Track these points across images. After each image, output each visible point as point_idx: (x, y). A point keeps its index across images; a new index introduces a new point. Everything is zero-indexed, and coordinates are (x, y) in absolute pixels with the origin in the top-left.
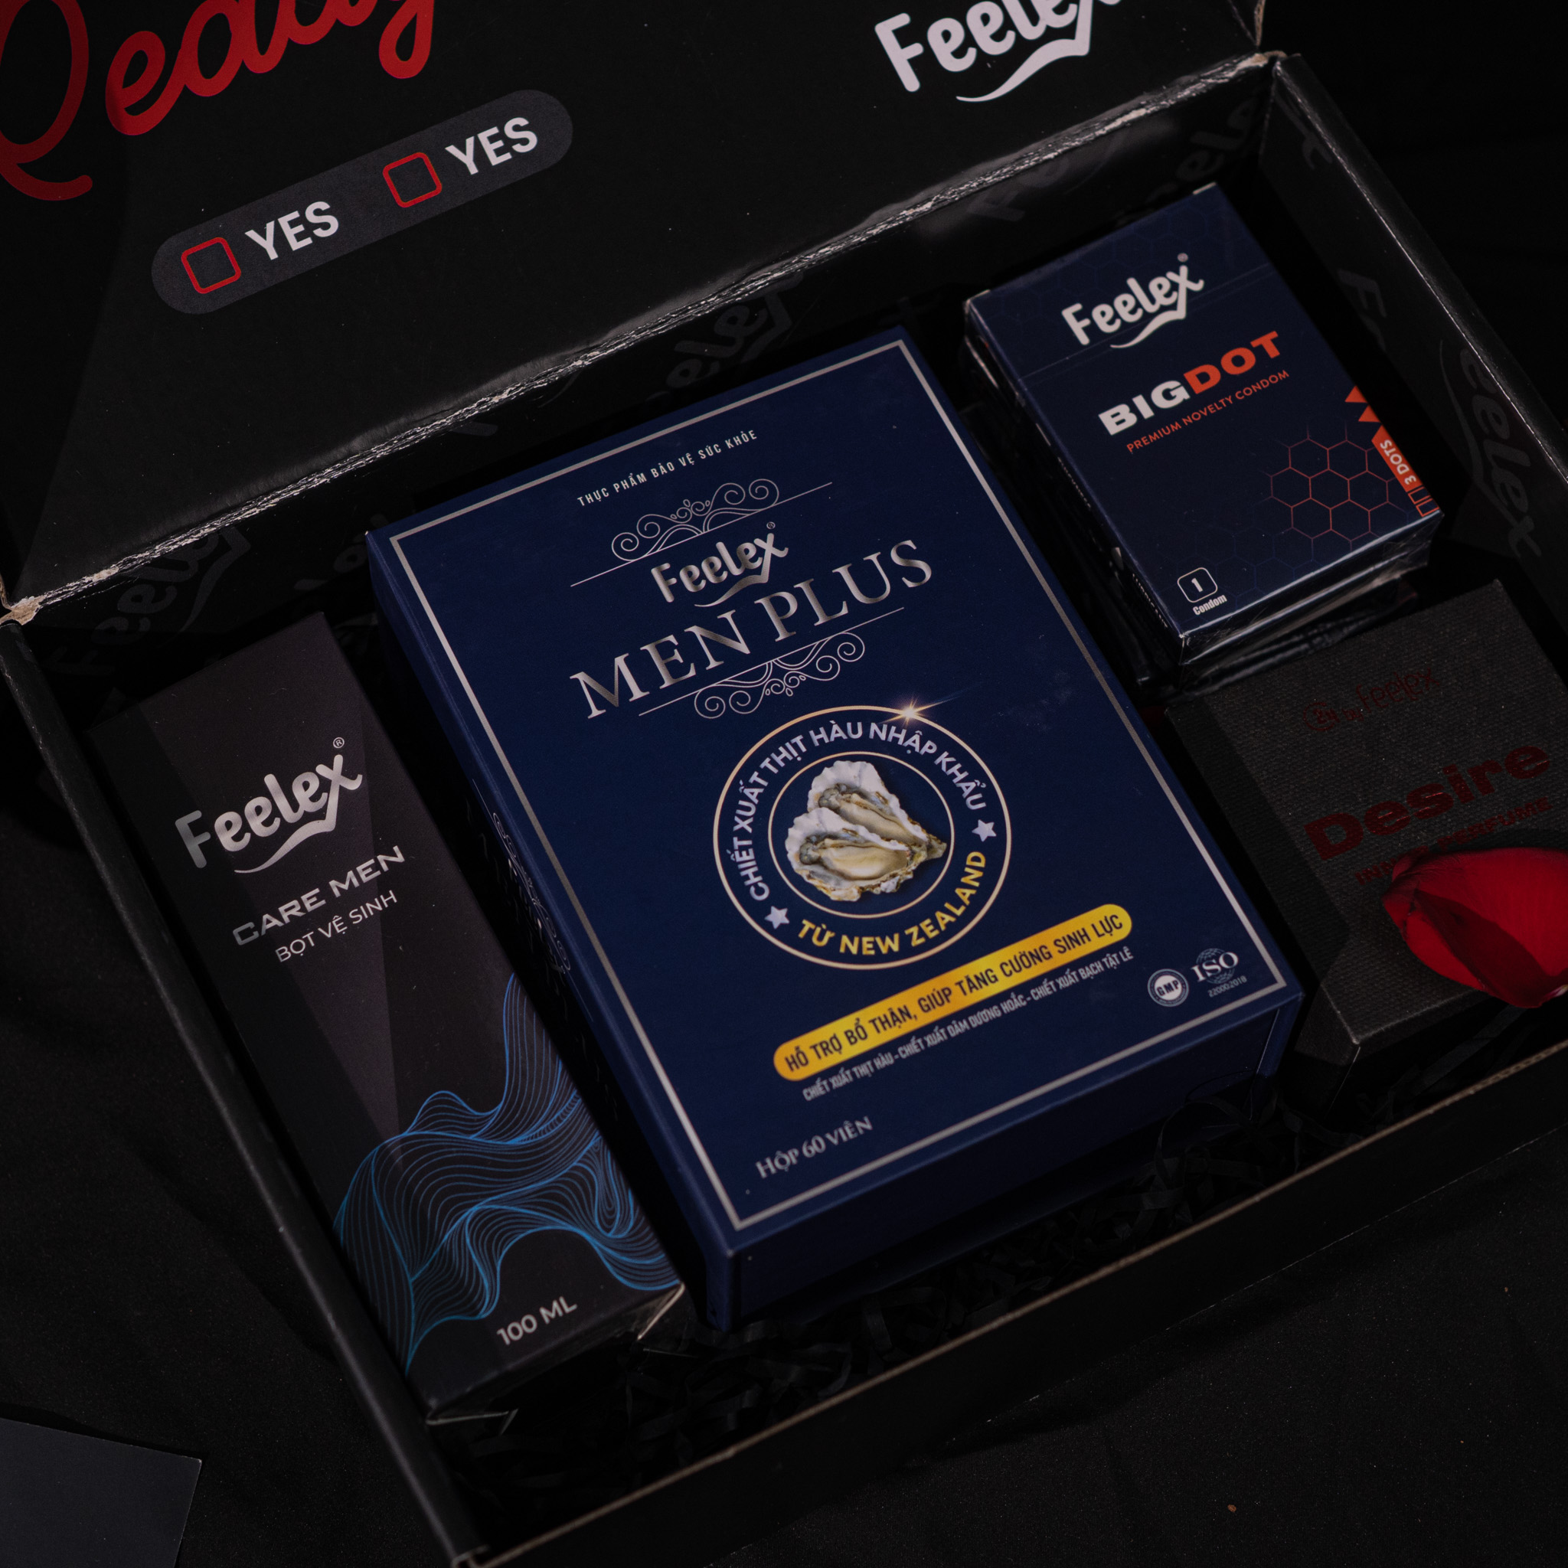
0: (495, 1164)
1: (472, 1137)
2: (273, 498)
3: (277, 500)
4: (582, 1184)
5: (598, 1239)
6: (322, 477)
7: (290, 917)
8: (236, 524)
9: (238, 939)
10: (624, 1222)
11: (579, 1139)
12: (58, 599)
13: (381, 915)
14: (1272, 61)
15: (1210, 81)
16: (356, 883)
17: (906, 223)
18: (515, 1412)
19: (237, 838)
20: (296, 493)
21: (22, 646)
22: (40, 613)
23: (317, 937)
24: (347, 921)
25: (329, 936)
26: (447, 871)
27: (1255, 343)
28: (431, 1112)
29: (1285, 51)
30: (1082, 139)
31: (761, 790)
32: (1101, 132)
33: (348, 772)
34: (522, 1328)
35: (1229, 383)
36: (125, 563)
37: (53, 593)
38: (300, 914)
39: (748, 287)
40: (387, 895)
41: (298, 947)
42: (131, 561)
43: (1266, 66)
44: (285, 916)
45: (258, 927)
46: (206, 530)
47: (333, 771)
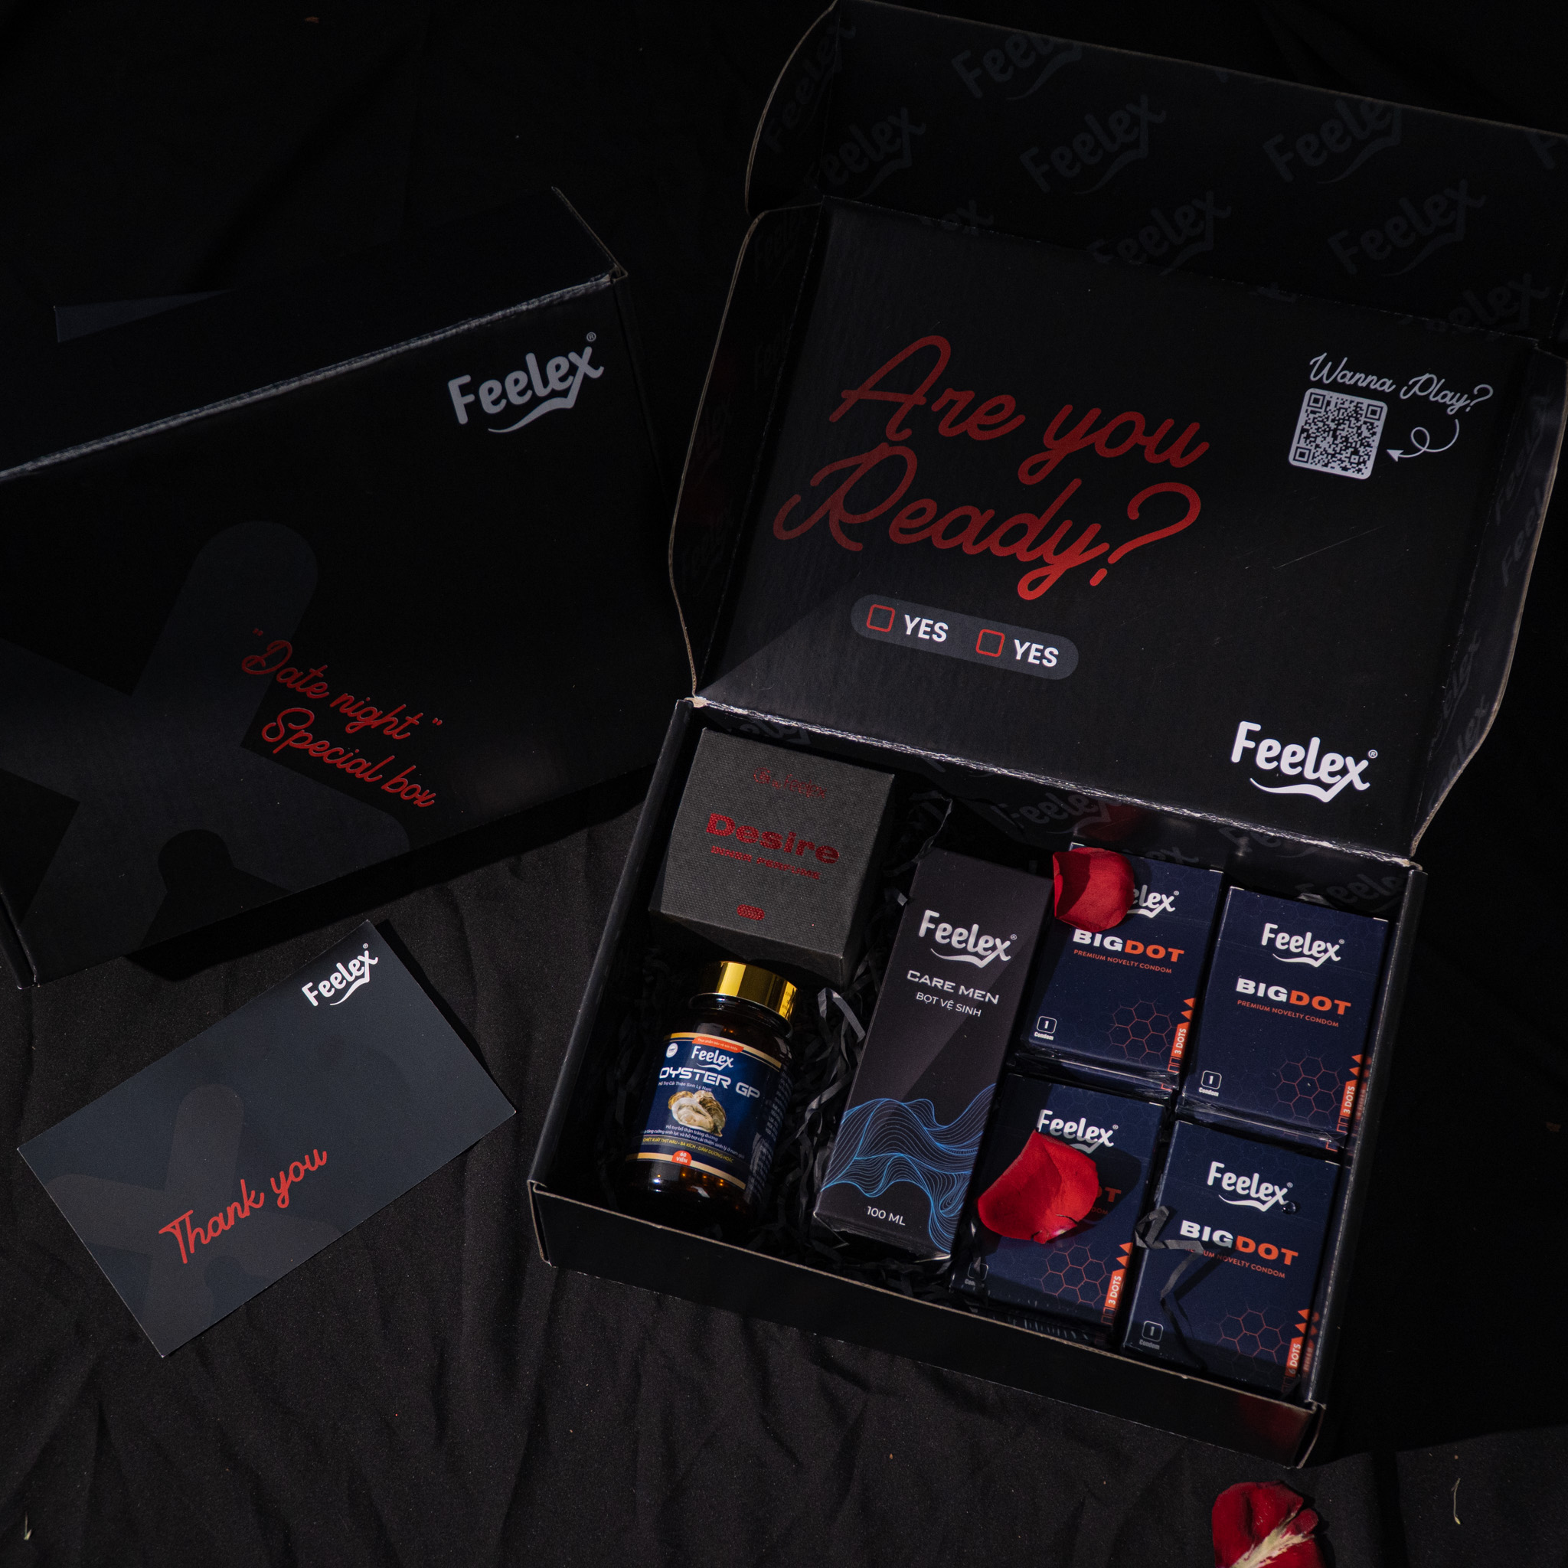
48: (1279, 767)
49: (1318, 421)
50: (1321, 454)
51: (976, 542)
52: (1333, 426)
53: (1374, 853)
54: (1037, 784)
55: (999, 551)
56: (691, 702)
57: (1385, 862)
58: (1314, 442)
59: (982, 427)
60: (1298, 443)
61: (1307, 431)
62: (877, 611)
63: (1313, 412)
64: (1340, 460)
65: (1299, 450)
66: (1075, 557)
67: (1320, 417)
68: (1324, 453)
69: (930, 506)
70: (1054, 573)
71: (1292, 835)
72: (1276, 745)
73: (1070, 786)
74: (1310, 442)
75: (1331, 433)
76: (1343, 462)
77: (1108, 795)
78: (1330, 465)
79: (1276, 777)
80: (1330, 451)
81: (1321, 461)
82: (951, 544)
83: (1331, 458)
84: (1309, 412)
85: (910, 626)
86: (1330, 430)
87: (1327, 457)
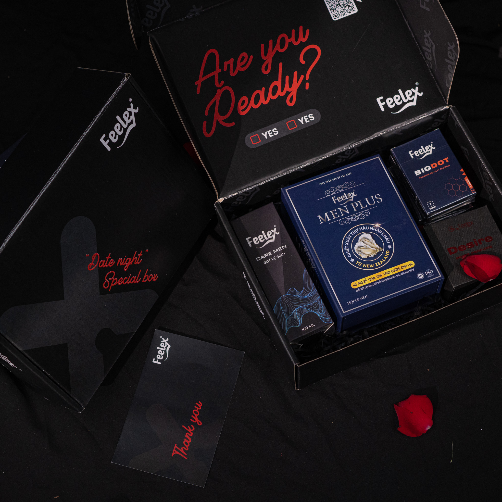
0: (301, 301)
1: (298, 296)
3: (266, 182)
4: (316, 304)
5: (319, 314)
7: (266, 256)
8: (259, 186)
9: (257, 260)
10: (324, 311)
11: (316, 297)
13: (283, 257)
14: (450, 107)
15: (438, 111)
16: (278, 251)
17: (381, 136)
18: (302, 344)
19: (257, 242)
20: (269, 181)
23: (271, 260)
24: (276, 257)
25: (273, 260)
26: (294, 249)
27: (444, 160)
28: (290, 291)
29: (452, 105)
30: (414, 121)
31: (350, 238)
32: (417, 120)
33: (277, 231)
34: (306, 328)
35: (439, 167)
37: (226, 197)
38: (268, 256)
39: (351, 146)
40: (283, 253)
41: (267, 261)
42: (240, 192)
43: (449, 108)
44: (265, 256)
45: (261, 258)
46: (253, 187)
47: (274, 231)
48: (396, 104)
49: (333, 4)
50: (341, 13)
51: (266, 99)
52: (338, 3)
55: (274, 98)
56: (219, 202)
57: (442, 111)
58: (336, 10)
59: (242, 66)
60: (332, 14)
61: (332, 9)
62: (252, 138)
63: (330, 3)
64: (347, 11)
66: (296, 85)
67: (332, 3)
68: (341, 12)
69: (245, 98)
70: (294, 93)
72: (390, 99)
73: (345, 149)
74: (335, 11)
75: (339, 5)
76: (348, 11)
77: (357, 144)
78: (345, 14)
79: (398, 108)
80: (342, 10)
81: (342, 15)
82: (259, 105)
84: (328, 4)
85: (265, 136)
86: (338, 5)
87: (343, 13)
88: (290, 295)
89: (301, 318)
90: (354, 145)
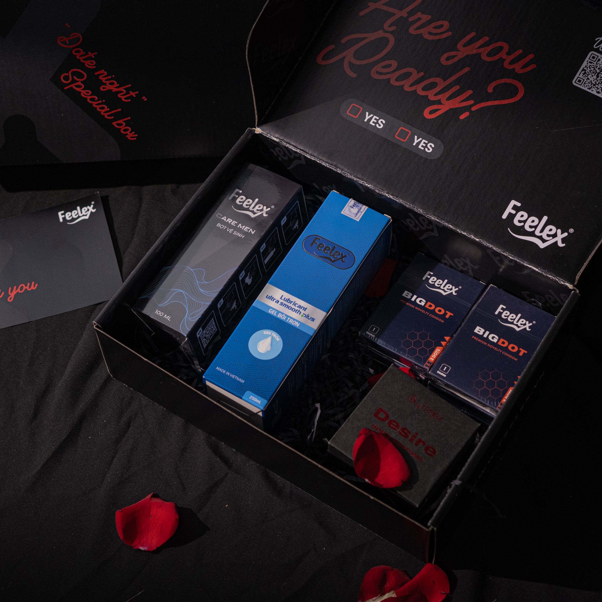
0: (194, 289)
1: (197, 282)
2: (314, 158)
3: (314, 159)
4: (198, 306)
5: (187, 316)
6: (325, 164)
7: (228, 221)
8: (304, 155)
9: (217, 215)
10: (194, 319)
11: (208, 301)
12: (265, 135)
13: (238, 237)
14: (573, 290)
15: (557, 279)
16: (243, 229)
17: (470, 238)
20: (318, 162)
21: (250, 135)
22: (260, 134)
23: (226, 229)
24: (233, 232)
25: (228, 231)
28: (198, 271)
29: (579, 292)
30: (520, 262)
32: (525, 264)
33: (267, 212)
34: (160, 313)
36: (280, 141)
37: (265, 133)
38: (230, 223)
39: (430, 216)
40: (243, 235)
41: (222, 227)
42: (282, 142)
43: (571, 289)
45: (223, 217)
46: (298, 151)
47: (266, 210)
48: (524, 226)
49: (592, 67)
50: (589, 83)
51: (411, 86)
52: (598, 71)
53: (557, 278)
54: (405, 207)
55: (421, 93)
56: (255, 130)
57: (561, 284)
58: (587, 76)
59: (430, 33)
60: (579, 75)
61: (585, 70)
62: (354, 107)
63: (590, 62)
64: (597, 88)
65: (579, 79)
66: (455, 103)
67: (593, 65)
68: (590, 82)
69: (394, 64)
70: (443, 109)
71: (520, 260)
72: (526, 215)
73: (421, 211)
74: (585, 76)
75: (596, 74)
76: (598, 89)
77: (437, 220)
78: (591, 89)
79: (521, 231)
80: (594, 82)
81: (588, 86)
82: (397, 84)
83: (593, 86)
84: (588, 62)
85: (367, 118)
86: (596, 72)
87: (591, 85)
88: (193, 274)
89: (171, 302)
90: (435, 218)
